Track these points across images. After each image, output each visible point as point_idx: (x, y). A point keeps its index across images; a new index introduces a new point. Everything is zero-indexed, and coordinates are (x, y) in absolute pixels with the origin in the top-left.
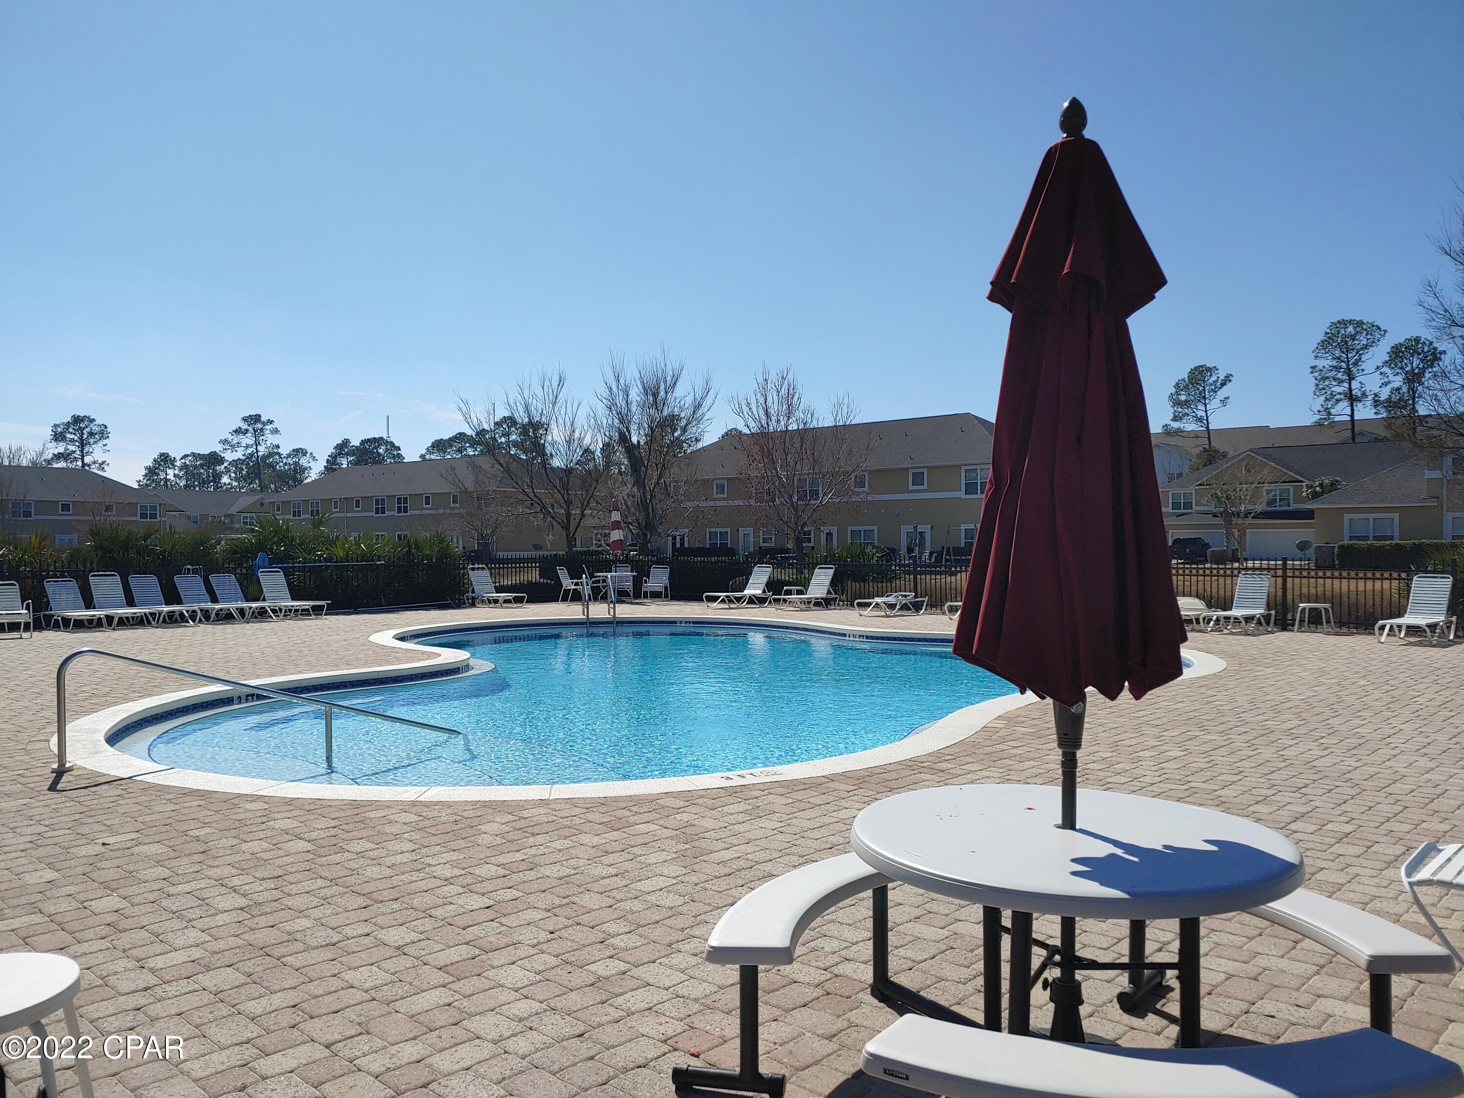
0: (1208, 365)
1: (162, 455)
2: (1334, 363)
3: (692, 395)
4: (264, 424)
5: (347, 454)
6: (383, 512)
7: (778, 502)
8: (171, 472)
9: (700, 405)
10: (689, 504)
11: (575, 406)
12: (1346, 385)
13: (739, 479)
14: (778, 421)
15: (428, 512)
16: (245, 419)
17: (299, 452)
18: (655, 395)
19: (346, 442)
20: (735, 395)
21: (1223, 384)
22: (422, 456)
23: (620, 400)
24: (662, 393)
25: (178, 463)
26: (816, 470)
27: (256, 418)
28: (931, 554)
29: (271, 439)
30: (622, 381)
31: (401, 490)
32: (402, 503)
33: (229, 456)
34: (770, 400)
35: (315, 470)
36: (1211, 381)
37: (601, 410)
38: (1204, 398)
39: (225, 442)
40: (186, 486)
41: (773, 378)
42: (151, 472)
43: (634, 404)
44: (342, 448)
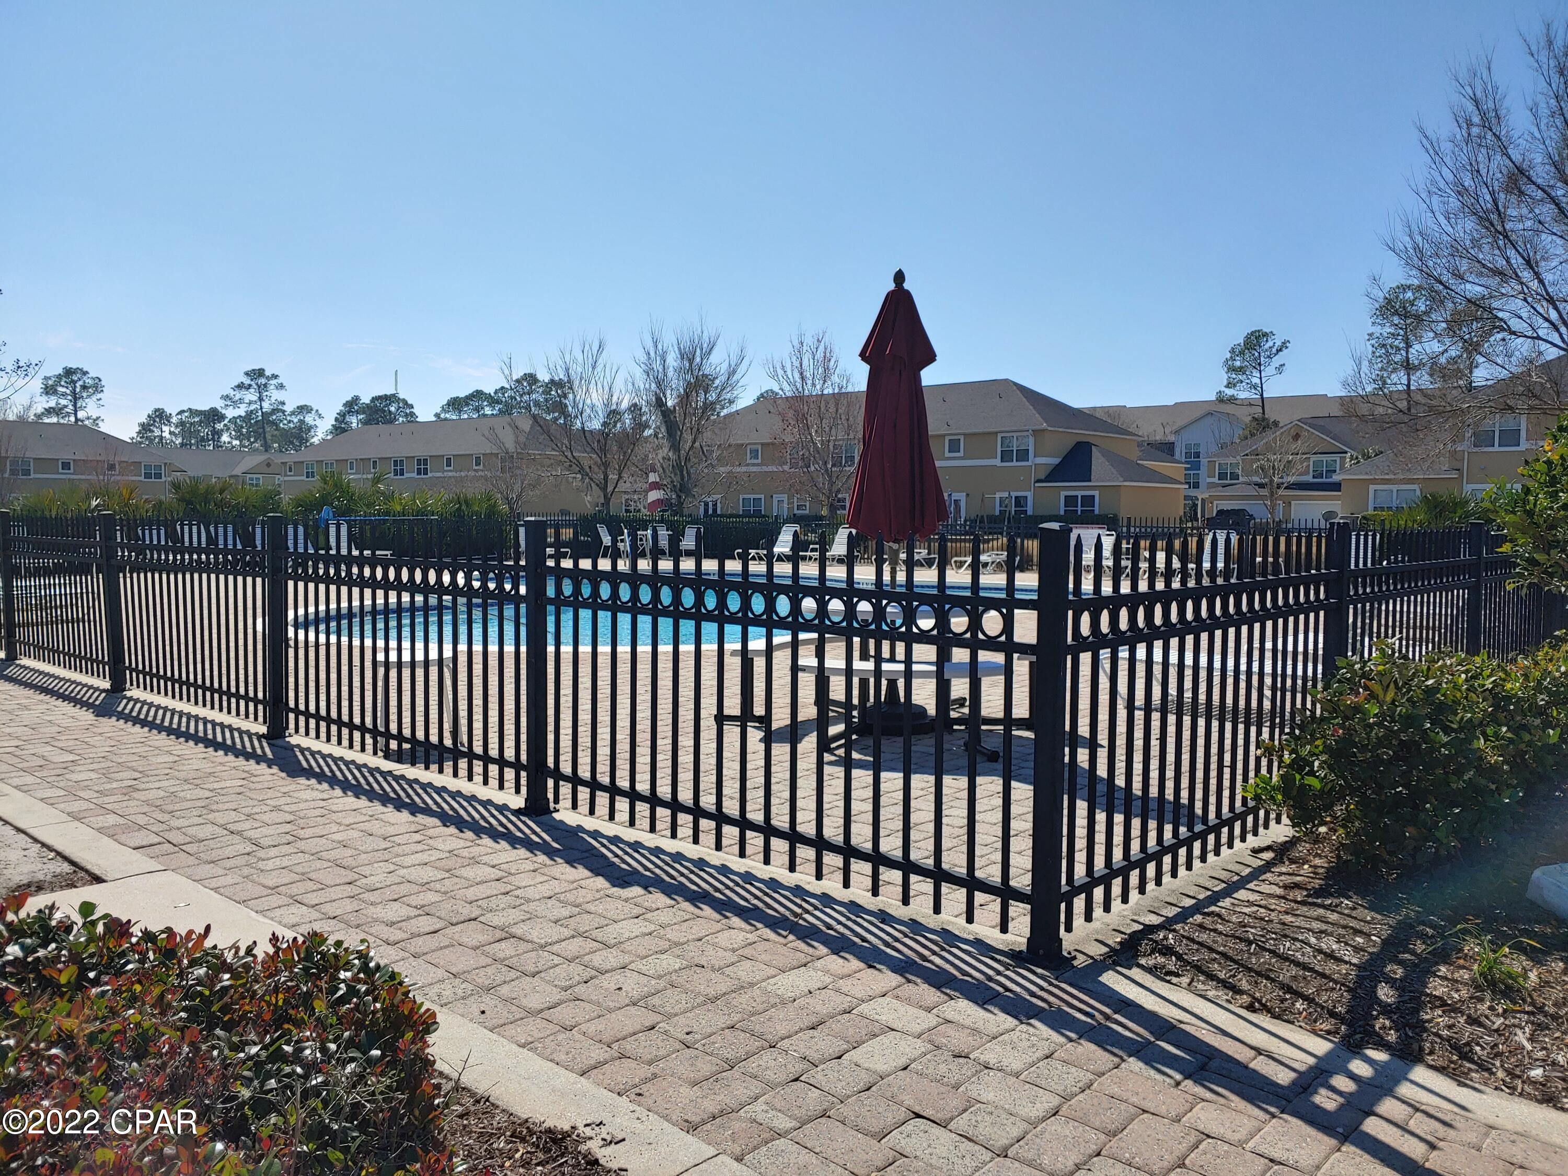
0: (1265, 330)
1: (156, 410)
2: (1392, 330)
3: (727, 363)
4: (268, 378)
5: (358, 412)
6: (402, 474)
7: (812, 468)
8: (166, 429)
9: (734, 372)
10: (722, 469)
11: (614, 371)
12: (1404, 353)
13: (773, 444)
14: (814, 385)
15: (450, 474)
16: (247, 374)
17: (304, 409)
18: (691, 361)
19: (356, 400)
20: (769, 358)
21: (1280, 350)
22: (437, 415)
23: (657, 366)
24: (698, 359)
25: (174, 420)
26: (851, 436)
27: (260, 373)
28: (965, 521)
29: (275, 395)
30: (660, 347)
31: (421, 451)
32: (422, 466)
33: (230, 413)
34: (805, 363)
35: (322, 429)
36: (1267, 346)
37: (639, 374)
38: (1260, 364)
39: (226, 397)
40: (182, 445)
41: (809, 341)
42: (145, 428)
43: (671, 369)
44: (352, 405)
